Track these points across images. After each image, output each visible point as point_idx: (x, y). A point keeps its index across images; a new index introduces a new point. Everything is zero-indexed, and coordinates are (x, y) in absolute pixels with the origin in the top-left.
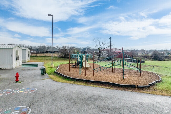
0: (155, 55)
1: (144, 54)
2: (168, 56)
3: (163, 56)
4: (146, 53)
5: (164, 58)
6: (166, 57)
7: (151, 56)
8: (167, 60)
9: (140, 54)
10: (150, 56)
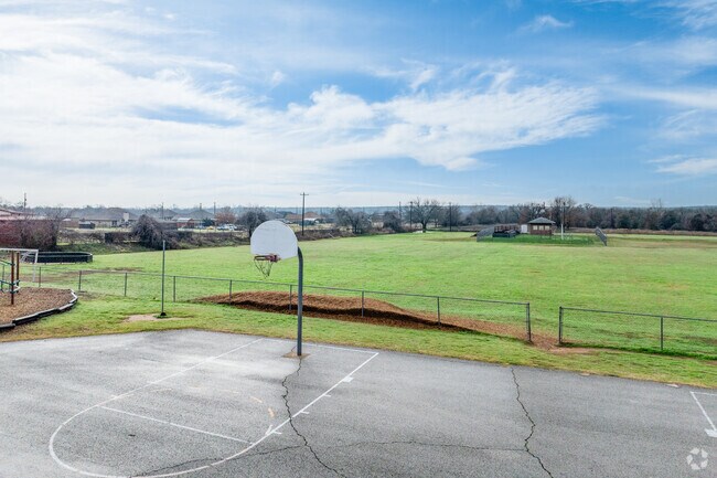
0: (145, 228)
1: (118, 224)
2: (188, 233)
3: (172, 232)
4: (126, 220)
5: (174, 240)
6: (181, 235)
7: (130, 235)
8: (183, 248)
9: (105, 226)
10: (126, 233)
